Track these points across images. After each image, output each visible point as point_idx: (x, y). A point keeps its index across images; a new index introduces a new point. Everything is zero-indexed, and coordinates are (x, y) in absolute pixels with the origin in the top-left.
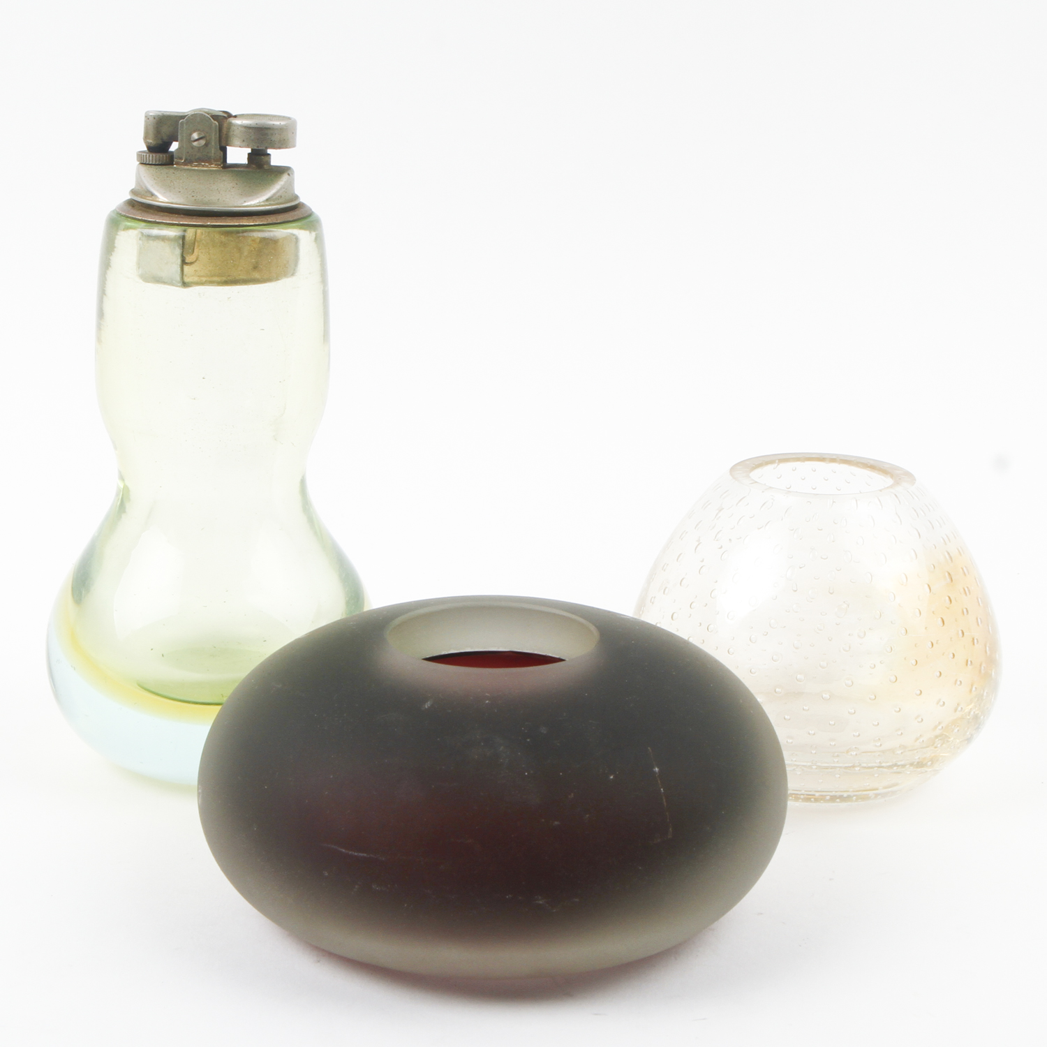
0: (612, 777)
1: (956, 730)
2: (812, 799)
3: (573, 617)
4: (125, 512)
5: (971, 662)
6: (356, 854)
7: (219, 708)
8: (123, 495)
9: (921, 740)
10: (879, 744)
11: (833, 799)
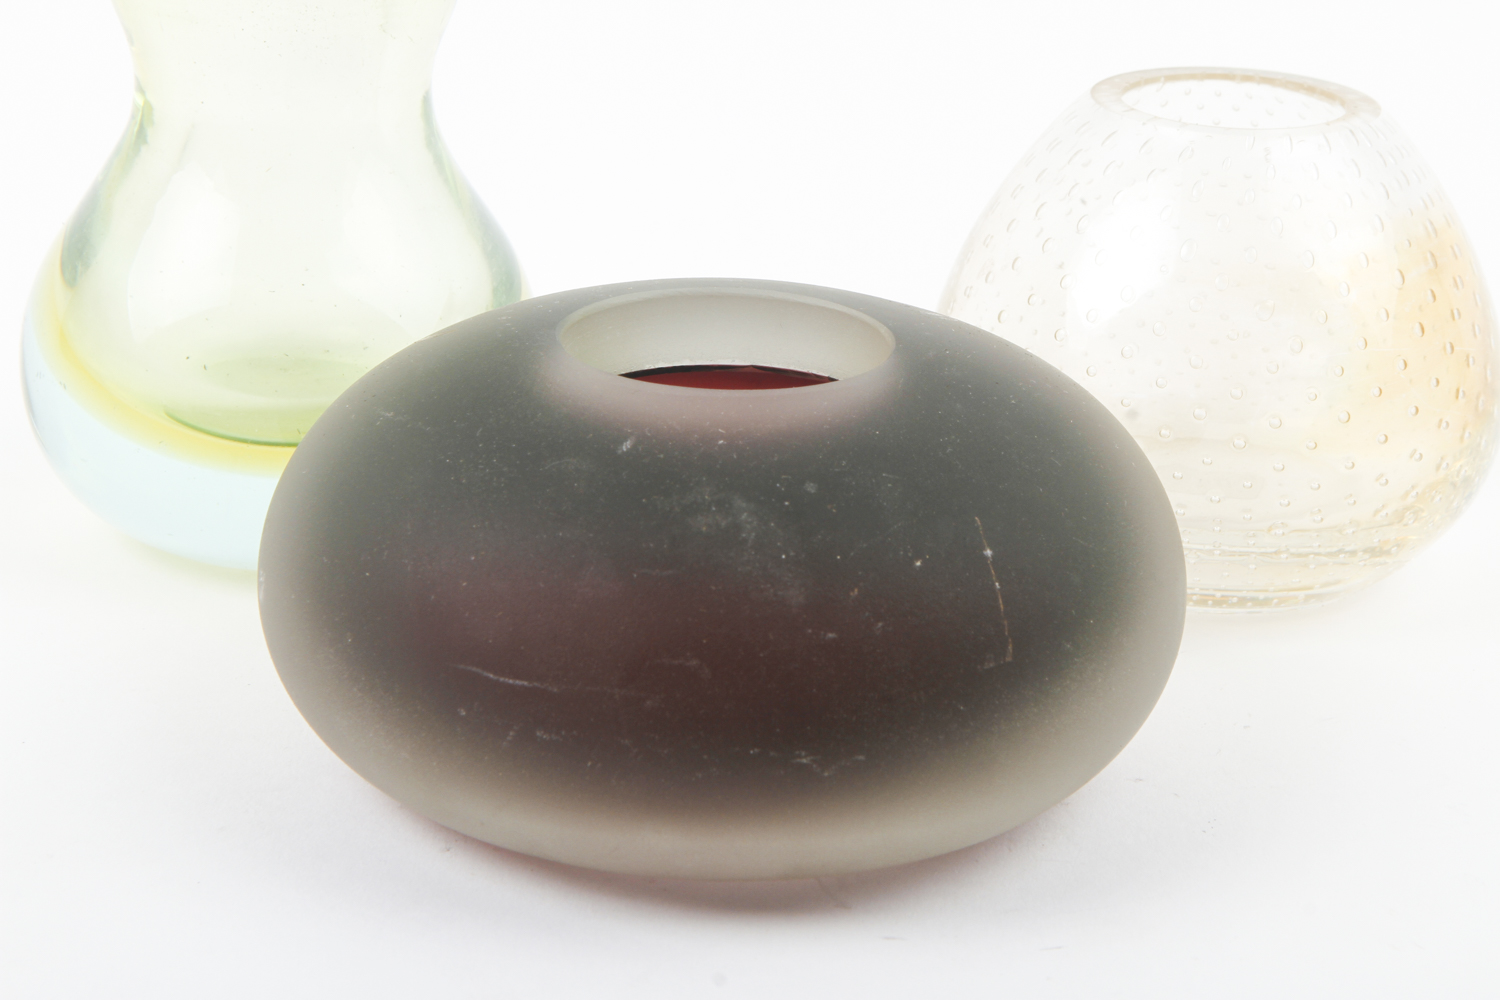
0: (918, 564)
1: (1437, 498)
2: (1210, 602)
3: (854, 312)
4: (145, 142)
5: (1464, 392)
6: (511, 681)
7: (292, 451)
8: (143, 116)
9: (1383, 513)
10: (1319, 518)
11: (1242, 601)
